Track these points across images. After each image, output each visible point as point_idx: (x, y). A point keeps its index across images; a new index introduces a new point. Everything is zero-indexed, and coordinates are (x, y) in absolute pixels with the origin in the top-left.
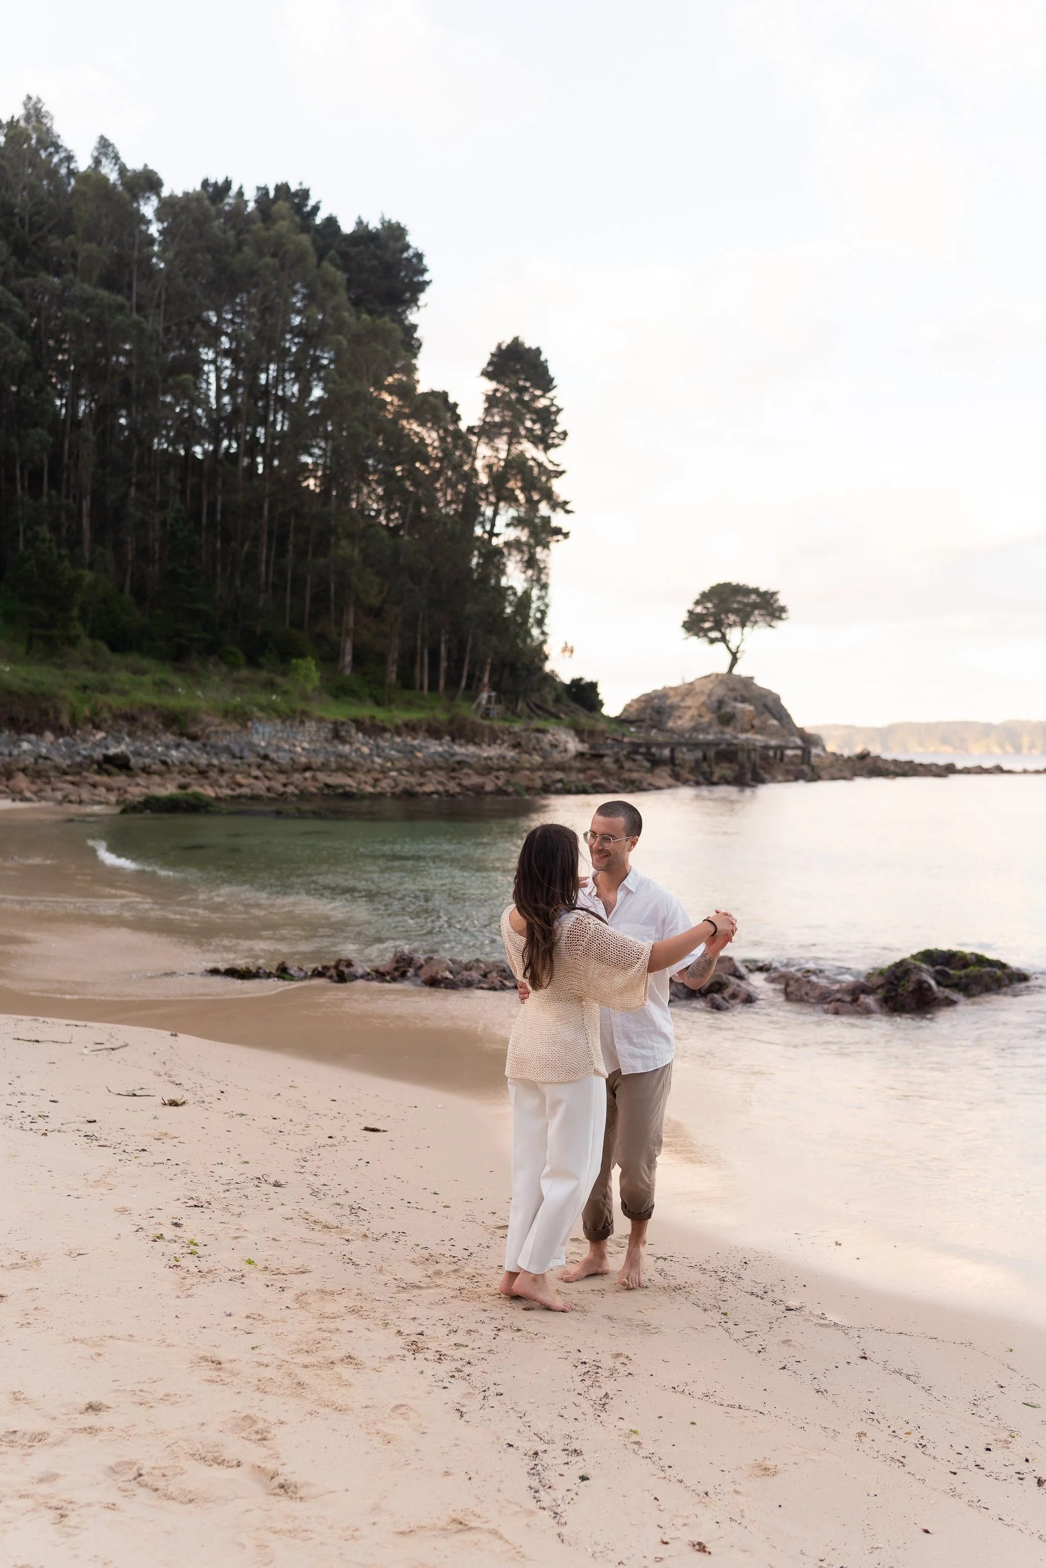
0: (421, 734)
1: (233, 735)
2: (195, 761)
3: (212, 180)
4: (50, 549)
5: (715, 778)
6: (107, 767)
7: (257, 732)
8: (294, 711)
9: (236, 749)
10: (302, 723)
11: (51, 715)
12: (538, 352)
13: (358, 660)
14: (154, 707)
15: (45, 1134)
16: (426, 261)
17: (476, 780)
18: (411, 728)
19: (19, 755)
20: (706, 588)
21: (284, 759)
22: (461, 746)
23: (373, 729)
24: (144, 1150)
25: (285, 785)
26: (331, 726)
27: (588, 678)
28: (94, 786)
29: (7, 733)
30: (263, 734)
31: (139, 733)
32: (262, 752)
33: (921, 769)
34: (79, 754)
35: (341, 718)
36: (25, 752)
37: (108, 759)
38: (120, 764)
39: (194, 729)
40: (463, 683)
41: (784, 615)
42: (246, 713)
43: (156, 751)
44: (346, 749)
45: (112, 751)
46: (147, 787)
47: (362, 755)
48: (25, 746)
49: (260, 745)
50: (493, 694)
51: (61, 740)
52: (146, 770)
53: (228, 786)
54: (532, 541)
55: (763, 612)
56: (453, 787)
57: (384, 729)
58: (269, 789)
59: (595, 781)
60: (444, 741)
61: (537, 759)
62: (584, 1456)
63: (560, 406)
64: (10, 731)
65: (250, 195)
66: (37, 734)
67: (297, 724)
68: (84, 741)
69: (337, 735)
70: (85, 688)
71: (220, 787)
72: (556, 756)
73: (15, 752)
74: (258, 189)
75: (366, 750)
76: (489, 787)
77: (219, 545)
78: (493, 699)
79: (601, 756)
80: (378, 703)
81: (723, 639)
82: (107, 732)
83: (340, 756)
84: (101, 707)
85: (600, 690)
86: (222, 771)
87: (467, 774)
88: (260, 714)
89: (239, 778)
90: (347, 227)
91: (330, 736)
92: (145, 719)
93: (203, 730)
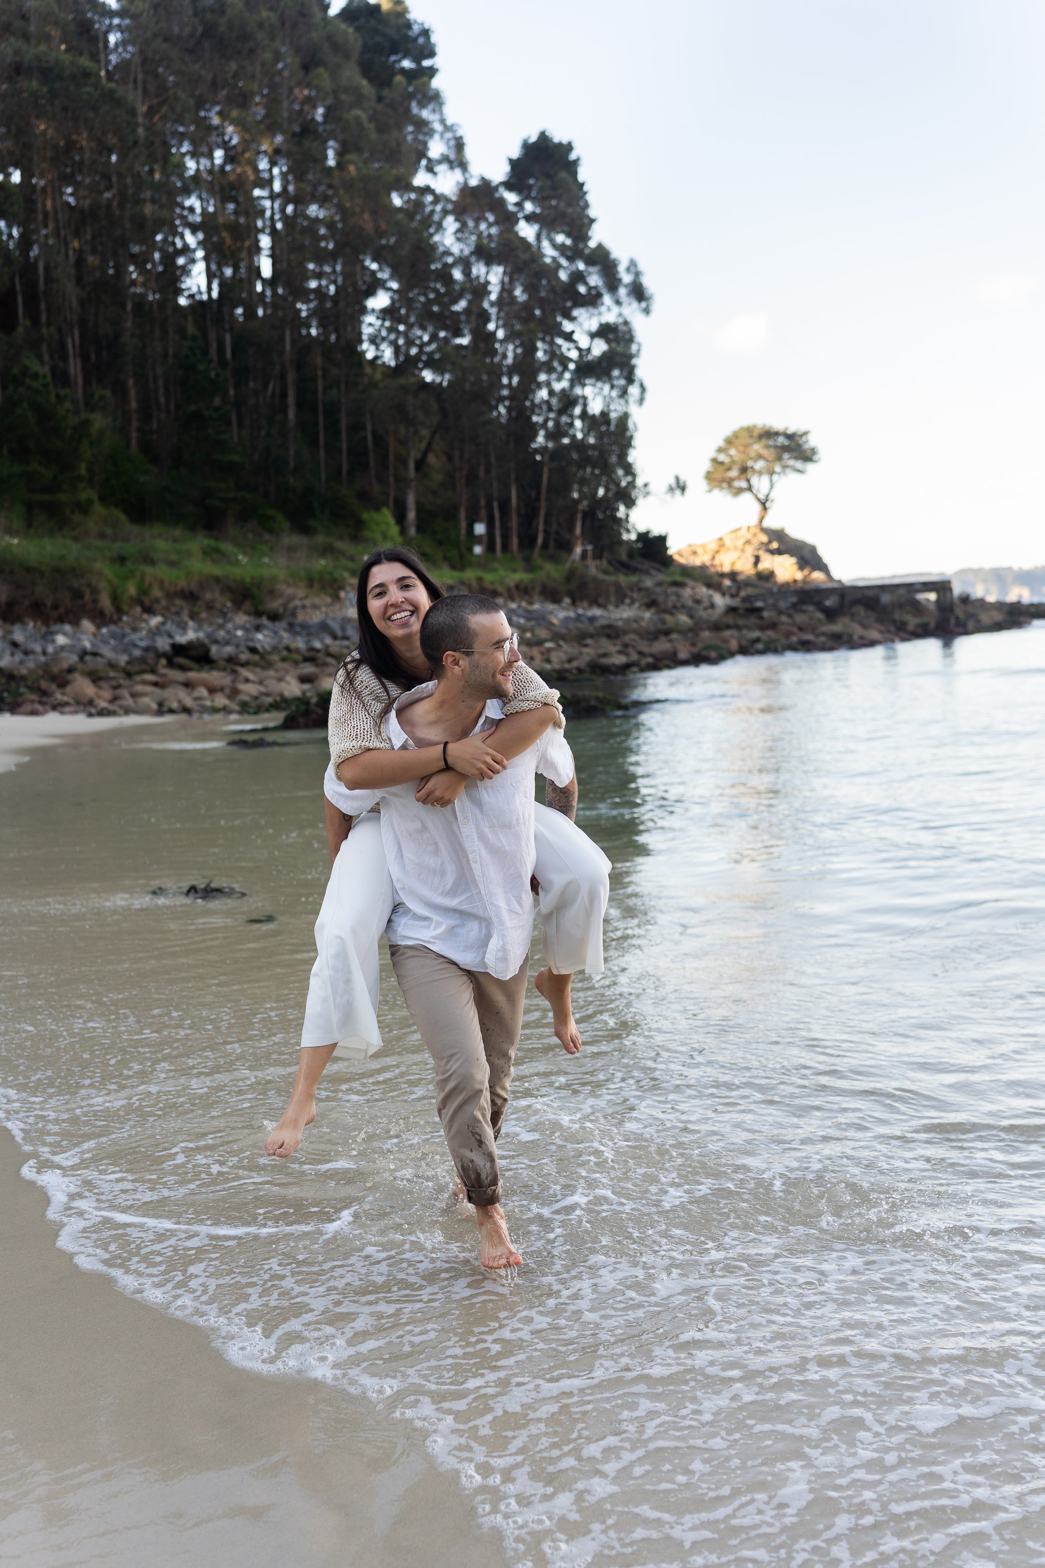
1: (323, 609)
2: (292, 646)
4: (46, 386)
6: (180, 660)
9: (336, 627)
11: (87, 597)
12: (569, 147)
13: (422, 517)
14: (217, 580)
18: (522, 591)
19: (56, 653)
20: (728, 432)
27: (656, 532)
28: (187, 685)
29: (31, 624)
31: (204, 615)
34: (135, 646)
36: (62, 648)
37: (179, 650)
38: (198, 655)
39: (275, 605)
41: (815, 458)
42: (335, 580)
43: (236, 636)
45: (180, 639)
46: (261, 683)
48: (61, 640)
51: (104, 630)
52: (232, 662)
55: (795, 454)
60: (564, 605)
61: (684, 619)
64: (35, 622)
66: (70, 623)
68: (135, 629)
70: (122, 560)
73: (50, 649)
79: (759, 610)
81: (750, 489)
82: (163, 615)
84: (150, 585)
92: (208, 596)
93: (285, 605)
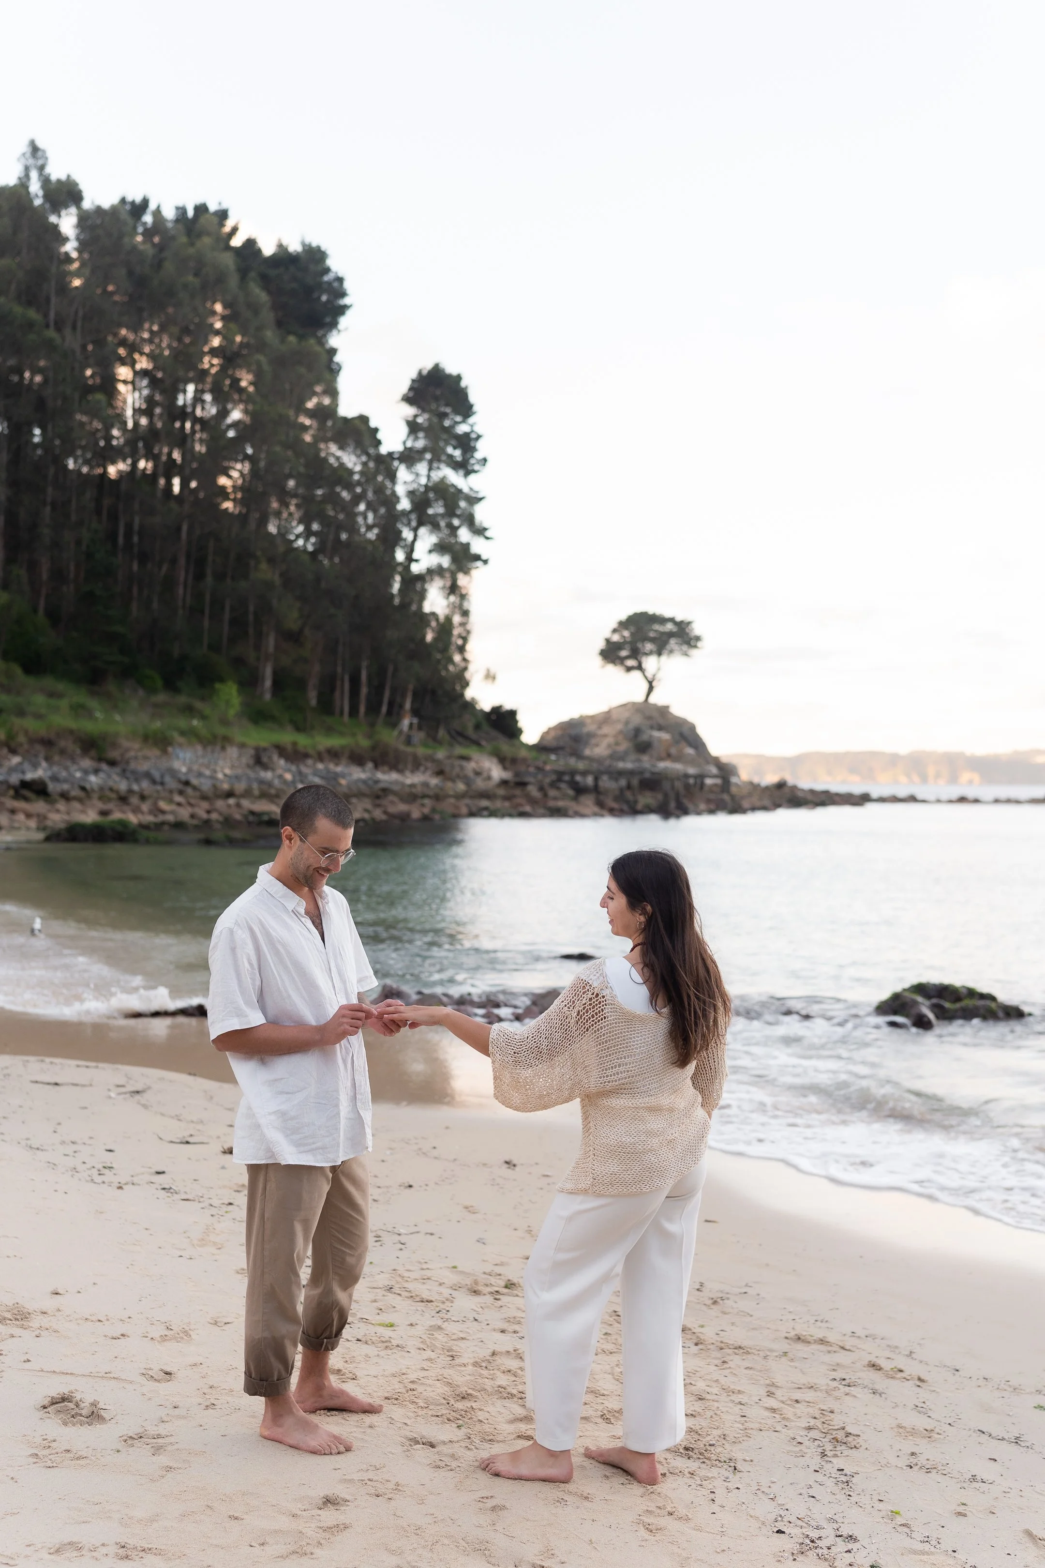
0: (344, 761)
1: (153, 760)
2: (115, 787)
3: (129, 199)
5: (639, 807)
6: (24, 792)
7: (178, 757)
8: (215, 737)
9: (157, 775)
10: (223, 748)
12: (459, 378)
13: (277, 685)
14: (71, 732)
15: (120, 1188)
16: (347, 285)
17: (402, 807)
18: (334, 755)
20: (623, 617)
21: (205, 785)
22: (384, 772)
23: (295, 756)
24: (231, 1204)
25: (208, 812)
26: (252, 752)
27: (508, 706)
28: (13, 812)
30: (185, 759)
32: (183, 778)
33: (837, 799)
35: (263, 744)
37: (25, 784)
38: (38, 789)
39: (114, 754)
40: (384, 709)
41: (699, 644)
42: (166, 738)
43: (74, 777)
44: (268, 775)
45: (29, 776)
46: (68, 813)
47: (285, 782)
49: (179, 771)
50: (415, 721)
52: (65, 796)
53: (151, 812)
54: (453, 567)
55: (679, 640)
56: (378, 814)
57: (306, 756)
58: (192, 816)
59: (521, 809)
60: (367, 768)
61: (461, 787)
62: (861, 1542)
63: (480, 434)
65: (169, 214)
67: (218, 748)
69: (259, 761)
71: (143, 813)
72: (480, 784)
74: (177, 208)
75: (288, 777)
76: (416, 814)
77: (135, 567)
78: (415, 726)
79: (522, 784)
80: (299, 728)
81: (640, 667)
82: (24, 758)
83: (261, 782)
84: (17, 732)
85: (519, 717)
86: (143, 798)
87: (392, 802)
88: (181, 740)
89: (163, 805)
90: (268, 249)
91: (251, 762)
92: (62, 743)
93: (122, 755)
